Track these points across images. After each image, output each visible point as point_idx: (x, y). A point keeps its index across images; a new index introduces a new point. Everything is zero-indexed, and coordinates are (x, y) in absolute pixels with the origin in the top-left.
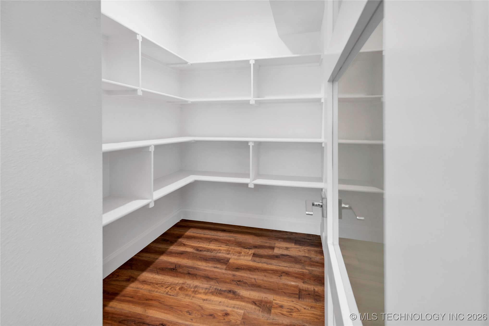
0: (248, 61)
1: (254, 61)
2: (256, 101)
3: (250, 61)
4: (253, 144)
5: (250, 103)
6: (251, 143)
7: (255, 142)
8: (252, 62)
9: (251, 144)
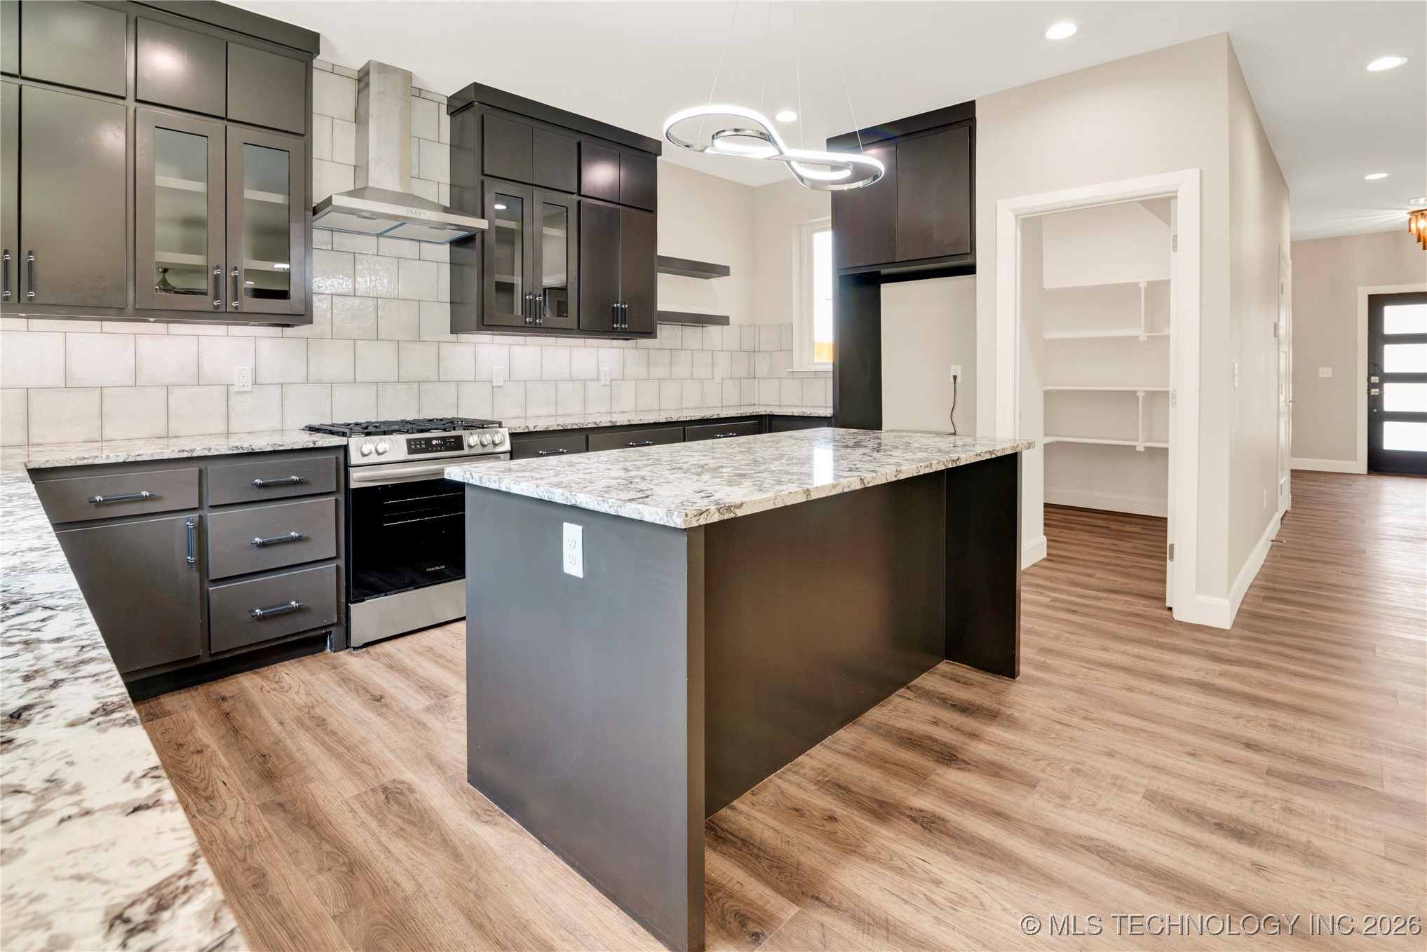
0: (1137, 284)
1: (1146, 283)
2: (1148, 337)
3: (1140, 284)
4: (1144, 395)
5: (1140, 340)
6: (1141, 393)
7: (1146, 392)
8: (1143, 285)
9: (1141, 395)
